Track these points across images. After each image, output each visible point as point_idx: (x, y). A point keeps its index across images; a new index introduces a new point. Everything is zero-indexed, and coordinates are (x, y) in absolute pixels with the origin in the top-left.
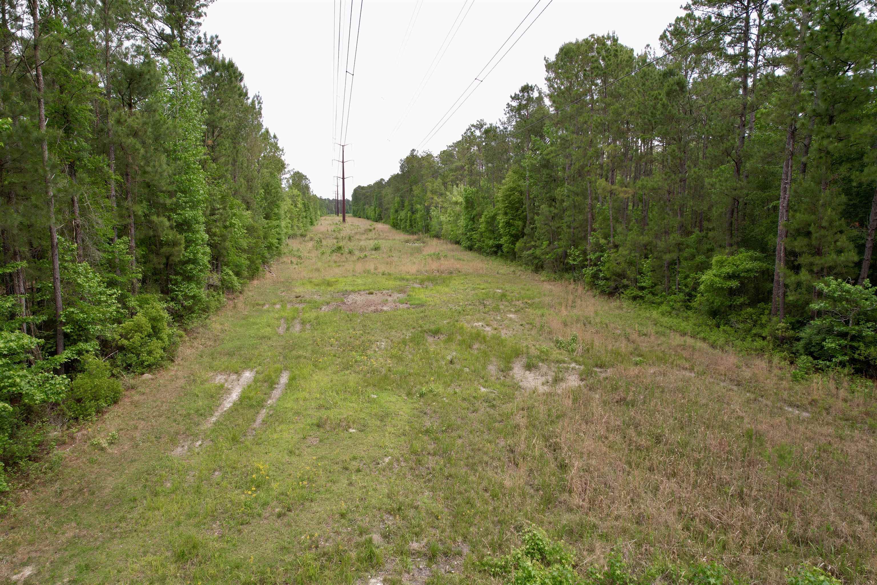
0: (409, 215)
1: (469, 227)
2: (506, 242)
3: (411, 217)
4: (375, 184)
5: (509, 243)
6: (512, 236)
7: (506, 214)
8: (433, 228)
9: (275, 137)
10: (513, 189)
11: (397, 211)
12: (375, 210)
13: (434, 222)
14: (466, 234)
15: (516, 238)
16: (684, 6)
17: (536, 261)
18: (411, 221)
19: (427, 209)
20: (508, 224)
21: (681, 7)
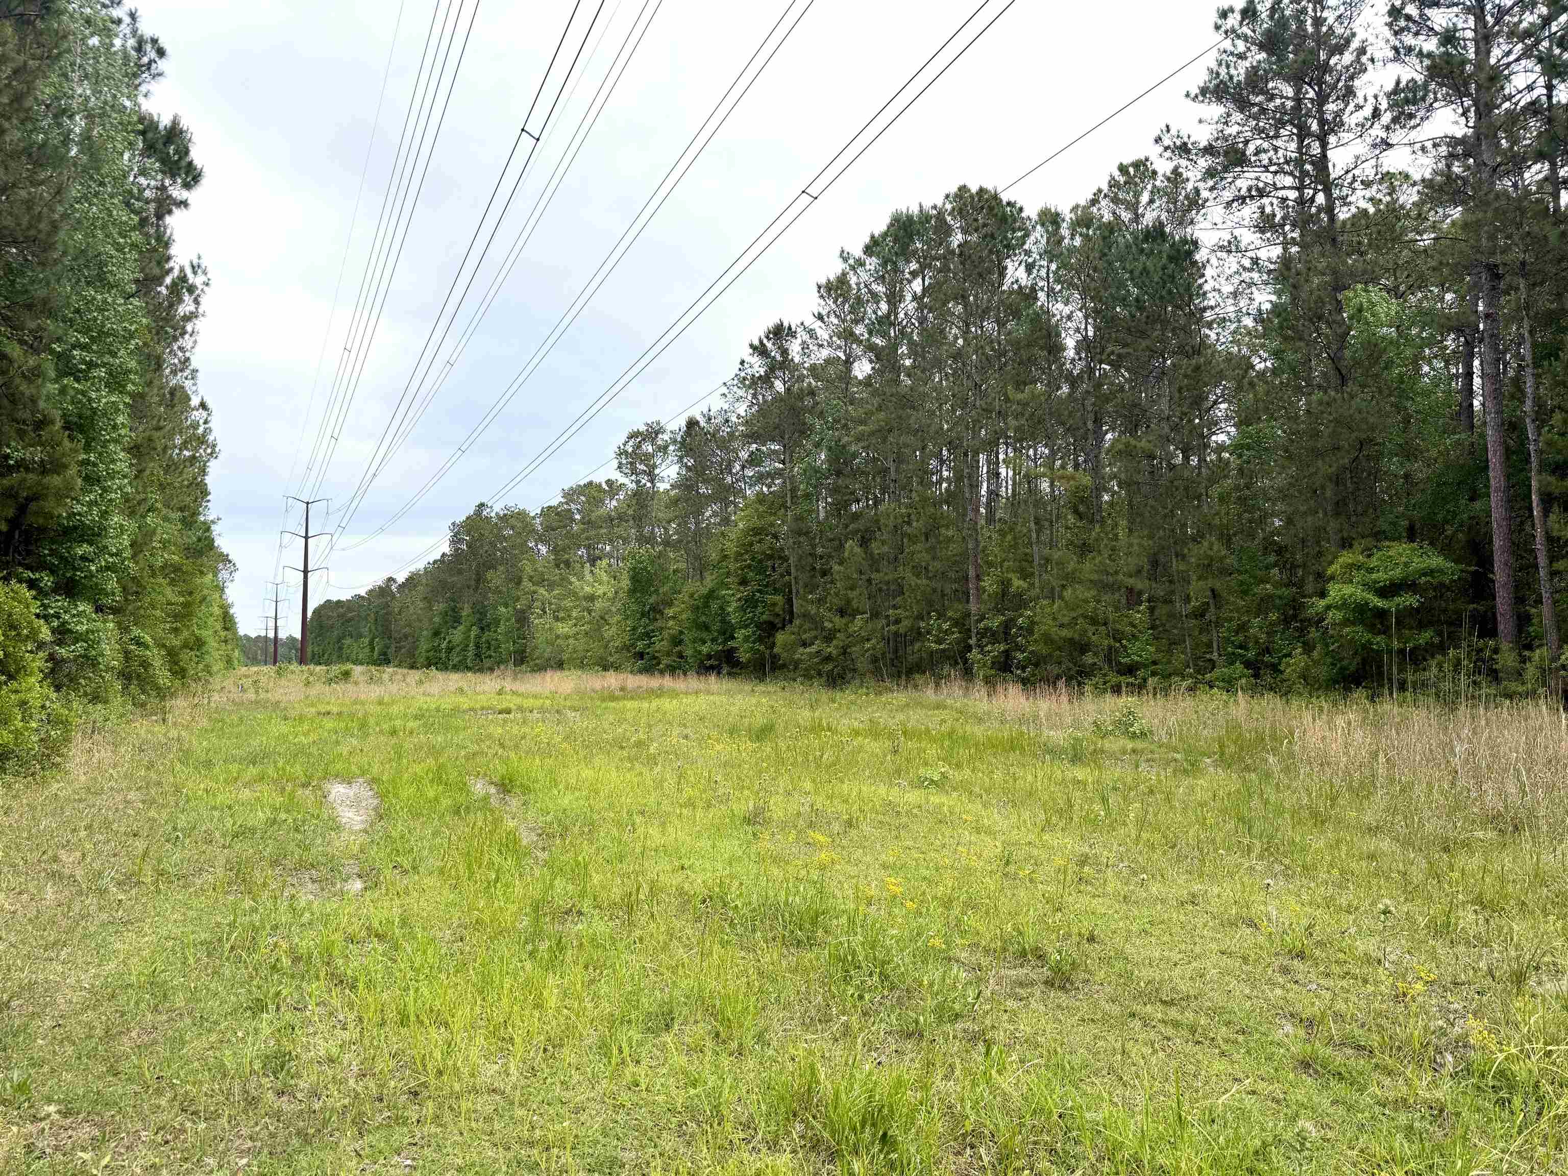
0: (473, 634)
1: (641, 630)
2: (746, 639)
3: (478, 637)
4: (370, 592)
5: (754, 642)
6: (759, 626)
7: (744, 582)
8: (537, 653)
9: (203, 406)
10: (757, 531)
11: (436, 634)
12: (371, 643)
13: (540, 638)
14: (633, 645)
15: (769, 629)
16: (1195, 91)
17: (829, 667)
18: (477, 646)
19: (522, 618)
20: (750, 603)
21: (1188, 95)
